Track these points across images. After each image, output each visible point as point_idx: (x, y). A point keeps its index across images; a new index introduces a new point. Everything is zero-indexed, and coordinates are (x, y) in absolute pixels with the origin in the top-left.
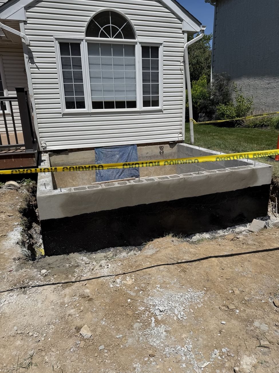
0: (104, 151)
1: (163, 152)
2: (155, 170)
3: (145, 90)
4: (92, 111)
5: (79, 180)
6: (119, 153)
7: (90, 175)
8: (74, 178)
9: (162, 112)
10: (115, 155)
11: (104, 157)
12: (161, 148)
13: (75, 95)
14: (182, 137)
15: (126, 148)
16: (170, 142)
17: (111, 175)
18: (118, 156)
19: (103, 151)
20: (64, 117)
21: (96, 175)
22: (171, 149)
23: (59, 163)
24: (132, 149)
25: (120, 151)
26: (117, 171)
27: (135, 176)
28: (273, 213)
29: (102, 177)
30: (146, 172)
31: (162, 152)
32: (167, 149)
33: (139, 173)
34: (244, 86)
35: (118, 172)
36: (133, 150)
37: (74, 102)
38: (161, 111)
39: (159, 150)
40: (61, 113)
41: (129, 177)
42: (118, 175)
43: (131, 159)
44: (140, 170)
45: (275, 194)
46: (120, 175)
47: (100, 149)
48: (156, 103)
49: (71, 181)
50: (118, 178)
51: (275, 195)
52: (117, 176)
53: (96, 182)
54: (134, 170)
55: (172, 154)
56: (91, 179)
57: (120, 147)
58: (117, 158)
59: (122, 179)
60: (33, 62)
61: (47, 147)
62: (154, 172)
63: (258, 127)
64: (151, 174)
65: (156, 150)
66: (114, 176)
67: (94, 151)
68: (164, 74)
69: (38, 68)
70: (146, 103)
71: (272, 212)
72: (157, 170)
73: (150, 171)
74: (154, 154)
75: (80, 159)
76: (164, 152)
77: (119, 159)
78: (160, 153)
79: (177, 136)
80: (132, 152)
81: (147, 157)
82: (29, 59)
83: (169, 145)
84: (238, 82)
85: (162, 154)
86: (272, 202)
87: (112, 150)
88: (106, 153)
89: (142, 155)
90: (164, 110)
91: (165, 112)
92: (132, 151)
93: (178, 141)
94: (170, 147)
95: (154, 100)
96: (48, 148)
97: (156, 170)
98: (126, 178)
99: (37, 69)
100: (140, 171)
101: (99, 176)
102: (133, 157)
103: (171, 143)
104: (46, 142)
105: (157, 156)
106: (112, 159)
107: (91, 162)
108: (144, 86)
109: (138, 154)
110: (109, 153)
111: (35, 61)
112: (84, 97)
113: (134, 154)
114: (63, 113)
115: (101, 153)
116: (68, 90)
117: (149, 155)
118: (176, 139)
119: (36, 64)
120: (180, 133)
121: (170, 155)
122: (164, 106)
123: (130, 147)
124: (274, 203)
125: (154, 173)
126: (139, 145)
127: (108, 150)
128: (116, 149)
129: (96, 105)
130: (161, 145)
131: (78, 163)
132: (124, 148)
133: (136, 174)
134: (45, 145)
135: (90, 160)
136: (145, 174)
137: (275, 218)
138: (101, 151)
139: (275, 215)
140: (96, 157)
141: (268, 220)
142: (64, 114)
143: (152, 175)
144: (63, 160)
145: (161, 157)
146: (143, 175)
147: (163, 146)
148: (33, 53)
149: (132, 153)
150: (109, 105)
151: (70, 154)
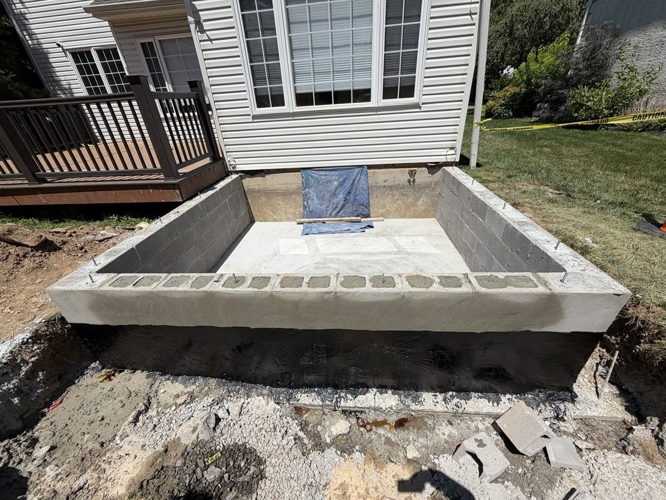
0: (315, 174)
1: (414, 181)
2: (397, 209)
3: (389, 66)
4: (294, 111)
5: (281, 213)
6: (338, 178)
7: (296, 208)
8: (275, 210)
9: (420, 108)
10: (331, 182)
11: (315, 184)
12: (412, 174)
13: (268, 84)
14: (454, 156)
15: (350, 171)
16: (429, 164)
17: (324, 210)
18: (336, 183)
19: (313, 174)
20: (255, 121)
21: (304, 209)
22: (431, 175)
23: (255, 189)
24: (359, 172)
25: (340, 176)
26: (335, 206)
27: (362, 215)
28: (595, 377)
29: (311, 212)
30: (381, 211)
31: (412, 180)
32: (423, 176)
33: (369, 211)
34: (647, 47)
35: (336, 208)
36: (361, 175)
37: (268, 95)
38: (417, 106)
39: (407, 177)
40: (249, 115)
41: (354, 216)
42: (336, 211)
43: (358, 189)
44: (371, 206)
45: (619, 339)
46: (338, 212)
47: (309, 171)
48: (408, 91)
49: (271, 213)
50: (336, 216)
51: (616, 340)
52: (334, 213)
53: (304, 218)
54: (362, 207)
55: (431, 185)
56: (297, 213)
57: (342, 169)
58: (334, 186)
59: (341, 217)
60: (202, 31)
61: (237, 166)
62: (395, 211)
63: (652, 130)
64: (389, 214)
65: (402, 176)
66: (329, 212)
67: (300, 173)
68: (430, 29)
69: (211, 40)
70: (389, 92)
71: (593, 373)
72: (401, 209)
73: (389, 209)
74: (398, 182)
75: (281, 185)
76: (416, 180)
77: (337, 188)
78: (409, 181)
79: (445, 154)
80: (360, 178)
81: (384, 187)
82: (196, 26)
83: (428, 169)
84: (636, 39)
85: (412, 183)
86: (603, 348)
87: (327, 173)
88: (318, 178)
89: (377, 183)
90: (423, 104)
91: (424, 107)
92: (359, 176)
93: (444, 162)
94: (429, 173)
95: (404, 84)
96: (238, 168)
97: (399, 209)
98: (348, 217)
99: (209, 42)
100: (371, 208)
101: (307, 210)
102: (361, 186)
103: (432, 166)
104: (235, 158)
105: (403, 187)
106: (326, 186)
107: (296, 189)
108: (387, 58)
109: (370, 182)
110: (323, 177)
111: (205, 28)
112: (282, 87)
113: (363, 181)
114: (253, 115)
115: (310, 177)
116: (257, 76)
117: (389, 184)
118: (442, 159)
119: (207, 33)
120: (451, 148)
121: (428, 186)
122: (424, 97)
123: (357, 170)
124: (606, 354)
125: (396, 213)
126: (370, 167)
127: (321, 173)
128: (333, 173)
129: (303, 99)
130: (412, 169)
131: (279, 190)
132: (347, 171)
133: (364, 213)
134: (234, 163)
135: (295, 187)
136: (380, 213)
137: (595, 398)
138: (310, 174)
139: (597, 388)
140: (303, 183)
141: (566, 403)
142: (254, 117)
143: (391, 216)
144: (259, 185)
145: (409, 189)
146: (377, 214)
147: (415, 170)
148: (200, 13)
149: (359, 180)
150: (324, 98)
151: (268, 177)
